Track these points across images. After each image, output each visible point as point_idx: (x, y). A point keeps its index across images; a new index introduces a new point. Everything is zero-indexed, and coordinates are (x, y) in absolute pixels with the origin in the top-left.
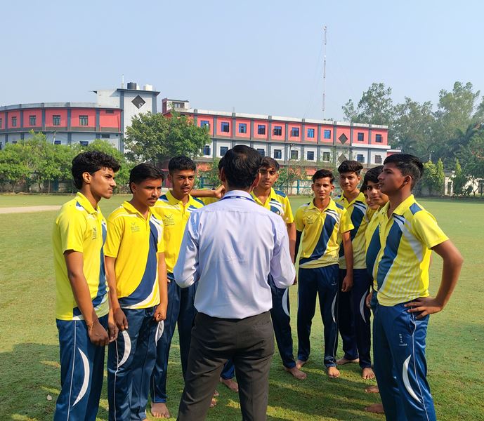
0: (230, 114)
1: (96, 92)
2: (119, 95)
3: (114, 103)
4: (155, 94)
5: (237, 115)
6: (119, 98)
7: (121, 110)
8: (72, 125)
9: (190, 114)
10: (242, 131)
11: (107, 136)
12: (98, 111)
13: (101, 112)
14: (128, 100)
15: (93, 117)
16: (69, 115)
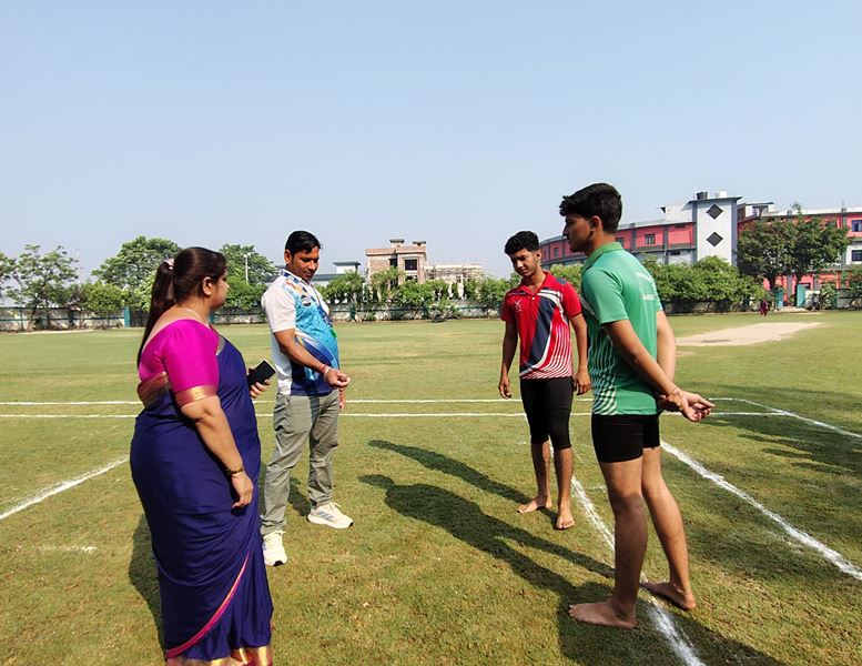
0: (838, 211)
1: (663, 209)
2: (691, 206)
3: (686, 217)
4: (734, 200)
5: (848, 211)
6: (691, 211)
7: (694, 224)
8: (637, 246)
9: (782, 218)
10: (856, 230)
11: (676, 253)
12: (666, 227)
13: (670, 229)
14: (702, 212)
15: (661, 235)
16: (634, 236)
